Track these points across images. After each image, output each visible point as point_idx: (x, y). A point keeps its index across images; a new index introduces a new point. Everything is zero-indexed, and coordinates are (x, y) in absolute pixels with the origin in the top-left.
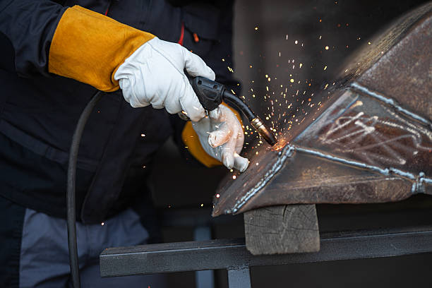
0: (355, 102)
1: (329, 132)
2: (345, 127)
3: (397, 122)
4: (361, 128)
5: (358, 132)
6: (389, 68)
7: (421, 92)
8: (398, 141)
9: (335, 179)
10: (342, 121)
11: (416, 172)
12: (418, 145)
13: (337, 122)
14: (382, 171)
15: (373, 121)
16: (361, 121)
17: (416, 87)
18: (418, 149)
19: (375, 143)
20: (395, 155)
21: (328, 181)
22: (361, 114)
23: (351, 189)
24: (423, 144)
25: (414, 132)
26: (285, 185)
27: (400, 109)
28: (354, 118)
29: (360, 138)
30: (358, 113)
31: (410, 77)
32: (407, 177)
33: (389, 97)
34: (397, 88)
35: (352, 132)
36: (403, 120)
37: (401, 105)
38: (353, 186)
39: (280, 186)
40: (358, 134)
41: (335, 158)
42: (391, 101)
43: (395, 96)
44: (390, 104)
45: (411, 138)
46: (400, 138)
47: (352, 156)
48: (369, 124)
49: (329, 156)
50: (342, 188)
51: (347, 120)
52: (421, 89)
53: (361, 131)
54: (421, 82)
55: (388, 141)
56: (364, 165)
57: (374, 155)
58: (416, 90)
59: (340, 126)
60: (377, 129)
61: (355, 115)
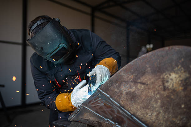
0: (98, 95)
1: (92, 103)
2: (95, 102)
3: (110, 104)
4: (100, 103)
5: (99, 104)
6: (108, 85)
7: (118, 95)
8: (110, 110)
9: (92, 118)
10: (95, 100)
11: (115, 122)
12: (116, 113)
13: (94, 100)
14: (105, 119)
15: (103, 101)
16: (100, 101)
17: (117, 93)
18: (116, 115)
19: (104, 109)
20: (109, 115)
21: (91, 118)
22: (100, 99)
23: (96, 122)
24: (117, 113)
25: (115, 108)
26: (80, 116)
27: (111, 99)
28: (98, 100)
29: (99, 106)
30: (99, 98)
31: (114, 89)
32: (112, 123)
33: (108, 94)
34: (111, 92)
35: (97, 104)
36: (112, 103)
37: (111, 98)
38: (97, 122)
39: (79, 116)
40: (99, 105)
41: (92, 111)
42: (109, 96)
43: (110, 95)
44: (108, 97)
45: (114, 110)
46: (111, 109)
47: (97, 112)
48: (102, 103)
49: (91, 110)
50: (94, 122)
51: (96, 100)
52: (118, 93)
53: (100, 104)
54: (118, 91)
55: (107, 109)
56: (100, 116)
57: (103, 113)
58: (117, 94)
59: (94, 102)
60: (104, 105)
61: (98, 99)
